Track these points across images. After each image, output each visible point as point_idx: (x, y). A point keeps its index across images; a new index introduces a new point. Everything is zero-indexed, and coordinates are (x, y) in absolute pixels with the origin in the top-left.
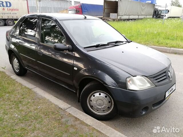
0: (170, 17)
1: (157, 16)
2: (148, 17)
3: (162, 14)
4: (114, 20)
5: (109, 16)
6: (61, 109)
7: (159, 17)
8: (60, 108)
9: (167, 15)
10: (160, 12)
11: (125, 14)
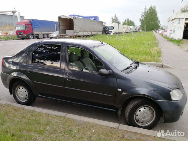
0: (115, 33)
1: (106, 32)
2: (99, 33)
3: (109, 30)
4: (71, 37)
5: (65, 33)
6: (114, 128)
7: (107, 33)
8: (112, 128)
9: (113, 31)
10: (107, 29)
11: (80, 31)
